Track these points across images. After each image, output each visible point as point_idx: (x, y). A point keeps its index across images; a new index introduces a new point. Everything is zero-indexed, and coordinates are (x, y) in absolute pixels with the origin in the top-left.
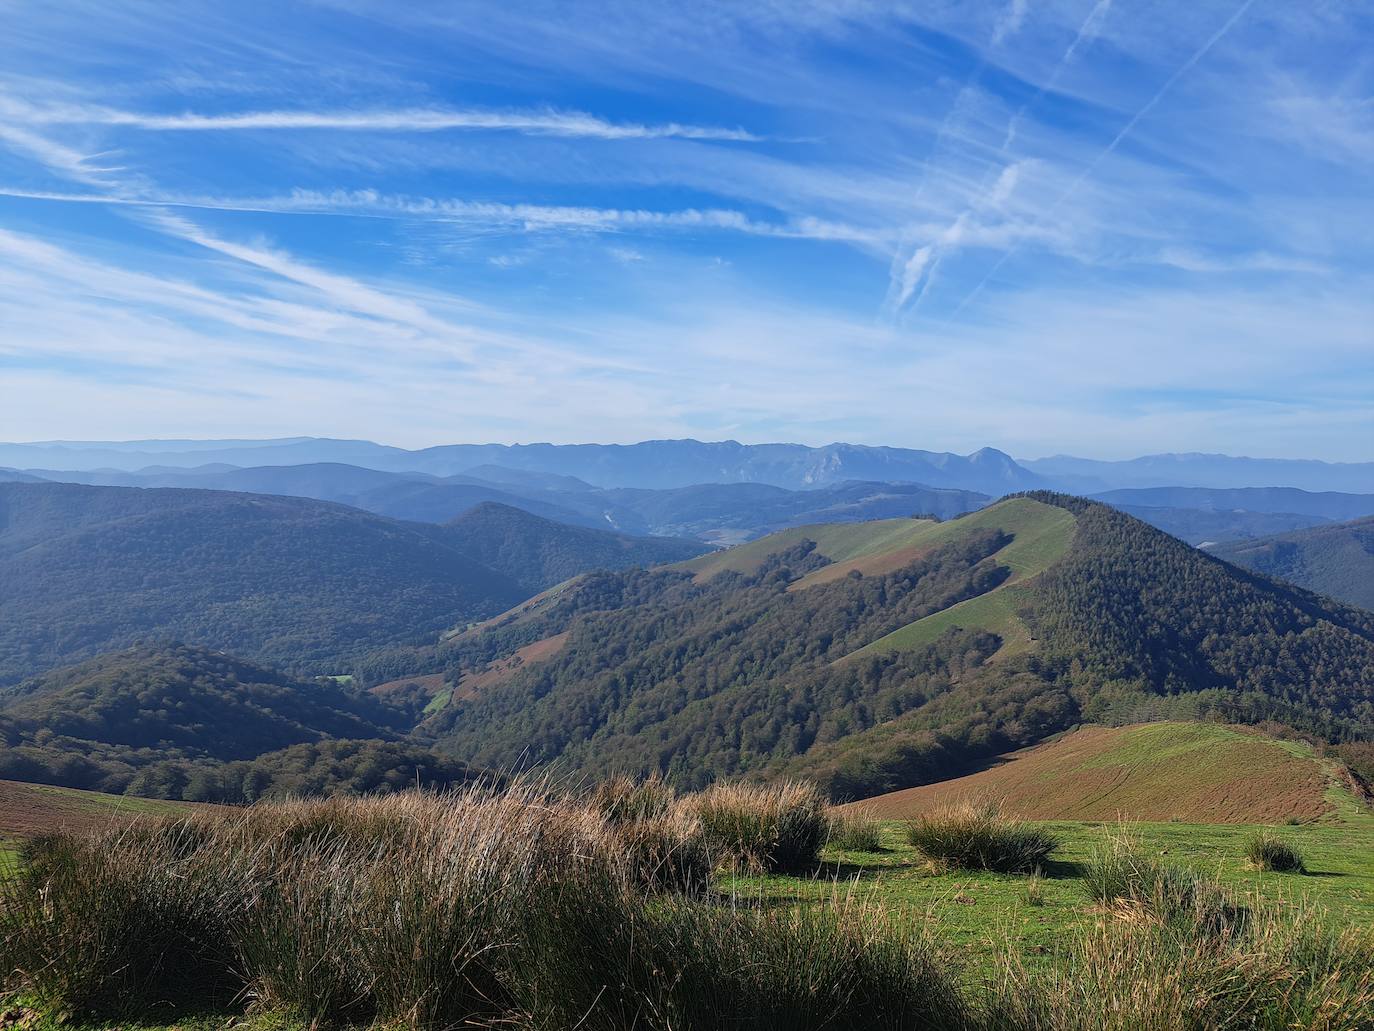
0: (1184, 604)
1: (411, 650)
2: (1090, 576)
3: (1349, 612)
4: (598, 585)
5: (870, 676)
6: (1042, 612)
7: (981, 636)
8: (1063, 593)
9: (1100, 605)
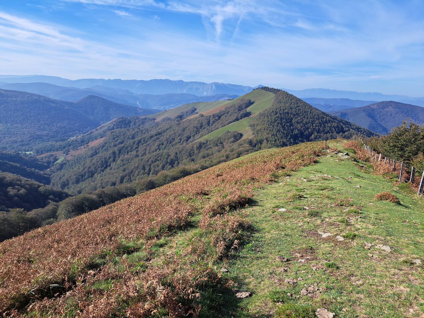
0: (307, 123)
1: (54, 143)
2: (276, 114)
3: (360, 129)
4: (122, 122)
5: (197, 148)
6: (257, 125)
7: (236, 133)
8: (266, 119)
9: (278, 123)
